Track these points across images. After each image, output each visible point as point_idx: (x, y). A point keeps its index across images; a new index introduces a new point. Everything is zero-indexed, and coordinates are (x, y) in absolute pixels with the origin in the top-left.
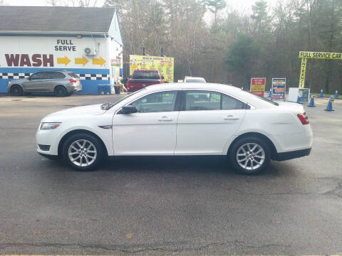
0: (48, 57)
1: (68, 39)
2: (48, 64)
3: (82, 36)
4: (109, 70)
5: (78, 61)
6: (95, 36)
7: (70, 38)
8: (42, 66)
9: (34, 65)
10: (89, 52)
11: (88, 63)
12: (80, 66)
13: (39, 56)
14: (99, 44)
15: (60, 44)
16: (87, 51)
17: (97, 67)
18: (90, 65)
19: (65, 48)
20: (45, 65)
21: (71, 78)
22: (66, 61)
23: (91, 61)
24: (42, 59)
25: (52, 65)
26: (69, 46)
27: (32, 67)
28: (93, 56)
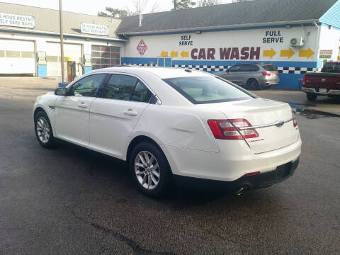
0: (255, 50)
1: (277, 30)
2: (255, 57)
3: (292, 26)
4: (316, 63)
5: (283, 53)
6: (305, 25)
7: (280, 29)
8: (248, 60)
9: (242, 58)
10: (295, 43)
11: (294, 55)
12: (285, 59)
13: (247, 49)
14: (309, 33)
15: (268, 36)
16: (294, 42)
17: (304, 59)
18: (296, 58)
19: (273, 40)
20: (252, 58)
21: (264, 70)
22: (272, 53)
23: (297, 53)
24: (249, 52)
25: (258, 58)
26: (277, 37)
27: (240, 60)
28: (300, 47)
